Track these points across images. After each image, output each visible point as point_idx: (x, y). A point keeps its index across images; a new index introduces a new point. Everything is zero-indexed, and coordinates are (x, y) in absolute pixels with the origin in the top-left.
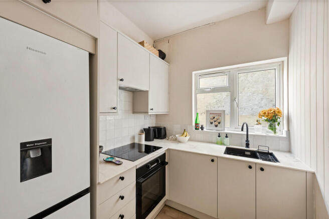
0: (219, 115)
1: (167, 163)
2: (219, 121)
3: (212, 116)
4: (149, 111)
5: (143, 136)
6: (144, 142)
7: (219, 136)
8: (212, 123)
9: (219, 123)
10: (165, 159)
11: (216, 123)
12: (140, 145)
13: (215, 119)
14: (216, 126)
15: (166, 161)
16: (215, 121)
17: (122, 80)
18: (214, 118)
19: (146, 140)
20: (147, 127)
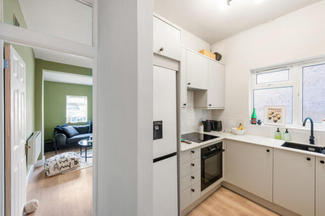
0: (279, 110)
1: (224, 150)
2: (278, 116)
3: (270, 111)
4: (208, 106)
5: (202, 127)
6: (202, 132)
7: (278, 131)
8: (270, 118)
9: (279, 118)
10: (222, 146)
11: (276, 119)
12: (199, 134)
13: (274, 115)
14: (276, 121)
15: (223, 148)
16: (274, 117)
17: (189, 84)
18: (273, 113)
19: (205, 130)
20: (205, 120)
